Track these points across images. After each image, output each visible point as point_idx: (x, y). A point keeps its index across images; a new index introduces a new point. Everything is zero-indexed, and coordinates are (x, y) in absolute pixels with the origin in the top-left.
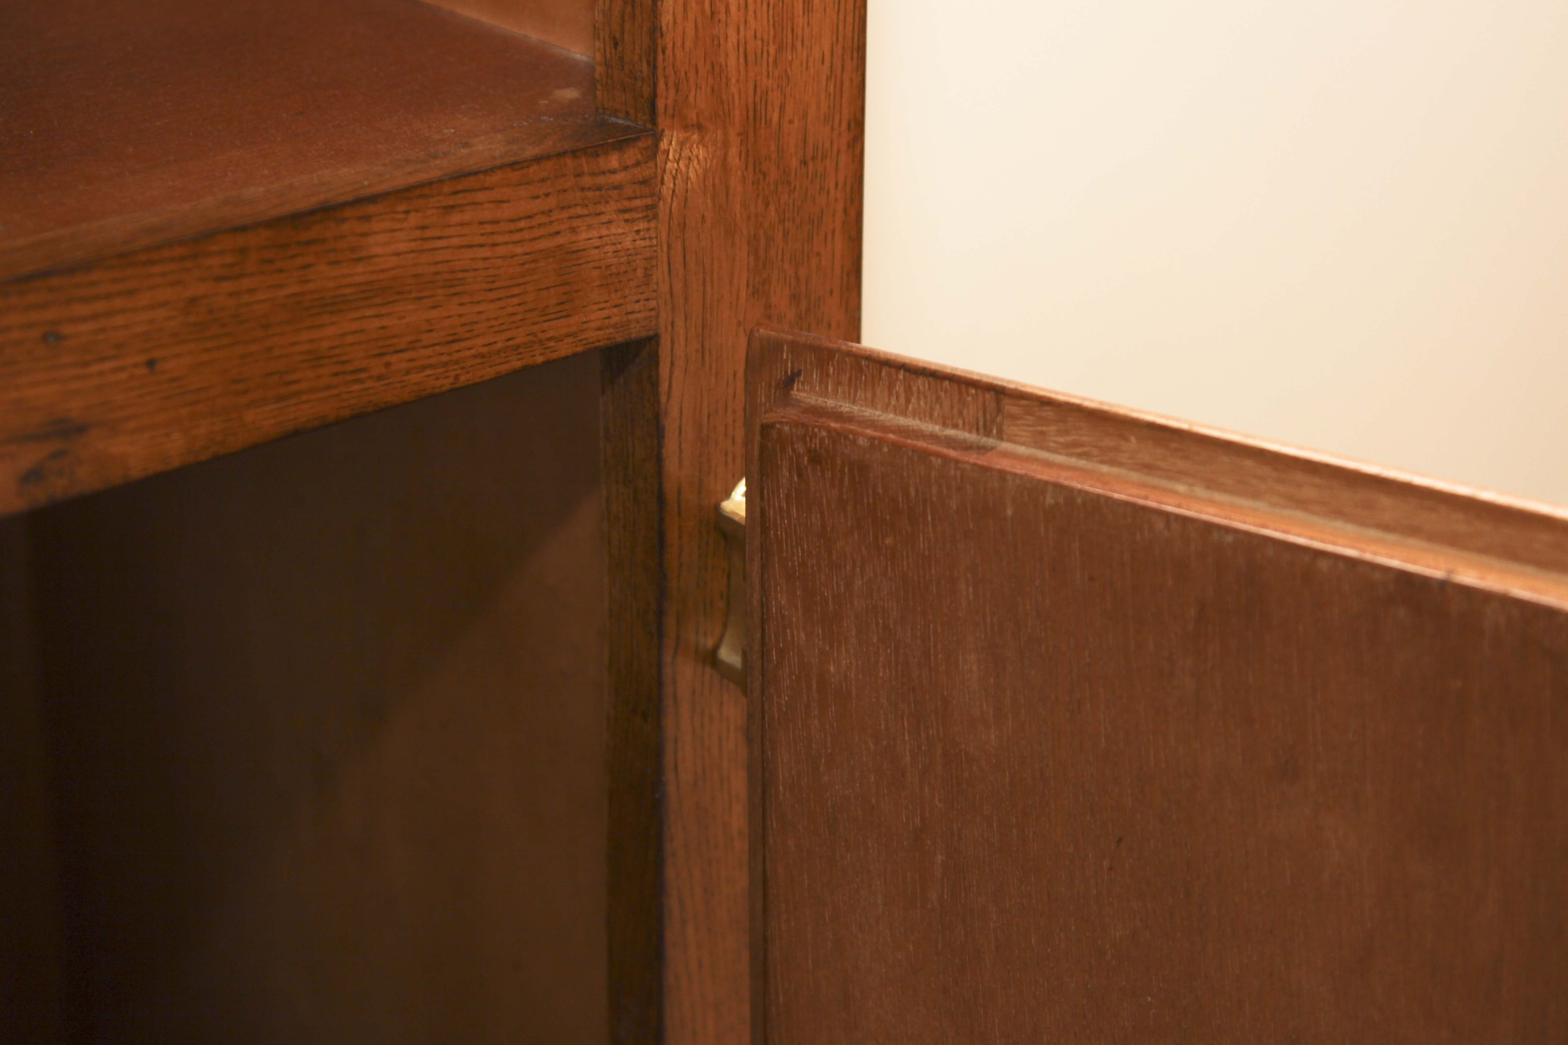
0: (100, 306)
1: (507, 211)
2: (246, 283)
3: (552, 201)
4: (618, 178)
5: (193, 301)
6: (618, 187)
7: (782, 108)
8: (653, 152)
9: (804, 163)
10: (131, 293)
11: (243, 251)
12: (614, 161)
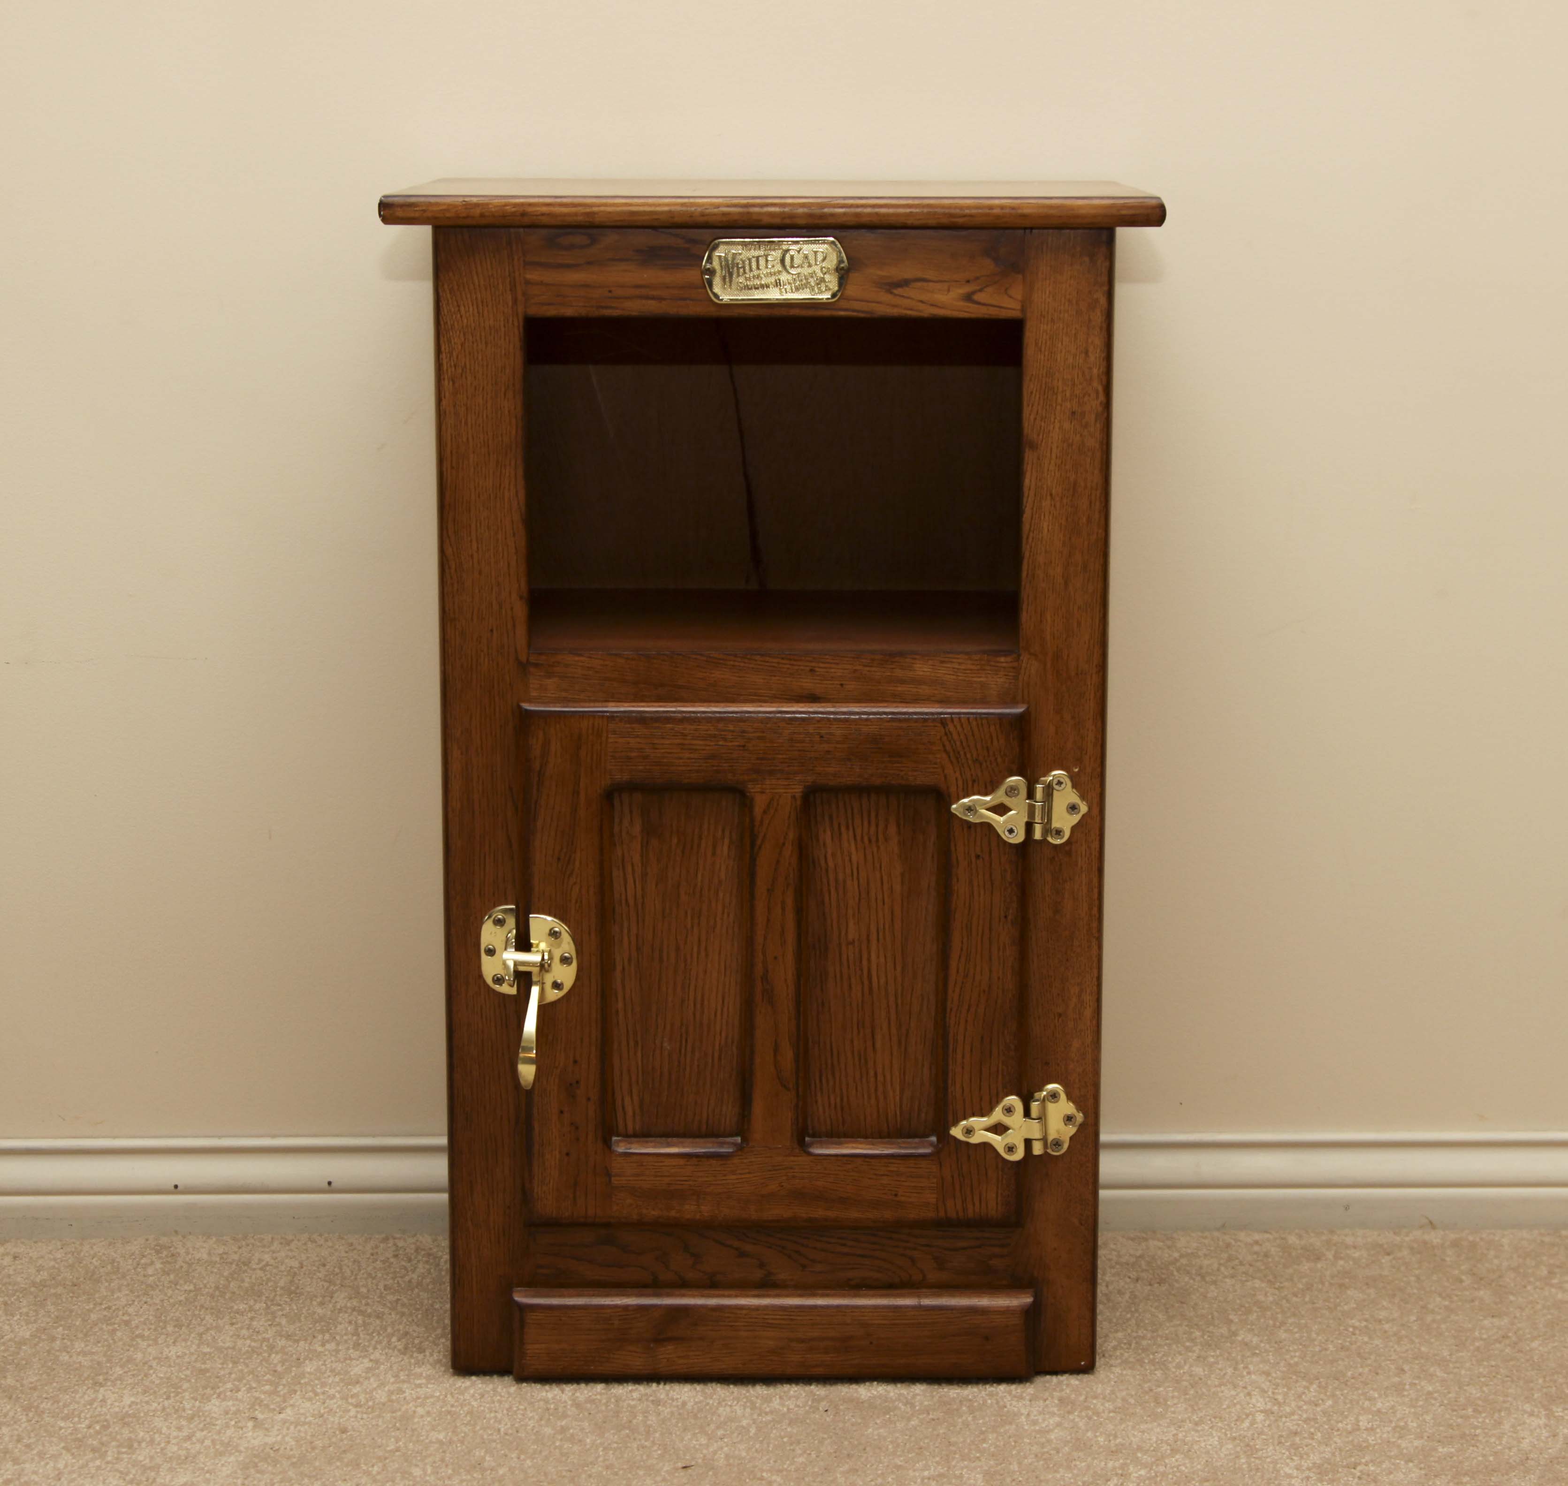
0: (826, 665)
1: (963, 667)
2: (873, 669)
3: (979, 667)
4: (1004, 665)
5: (855, 671)
6: (1004, 668)
7: (1068, 656)
8: (1018, 659)
9: (1077, 674)
10: (837, 664)
11: (873, 660)
12: (1002, 659)
